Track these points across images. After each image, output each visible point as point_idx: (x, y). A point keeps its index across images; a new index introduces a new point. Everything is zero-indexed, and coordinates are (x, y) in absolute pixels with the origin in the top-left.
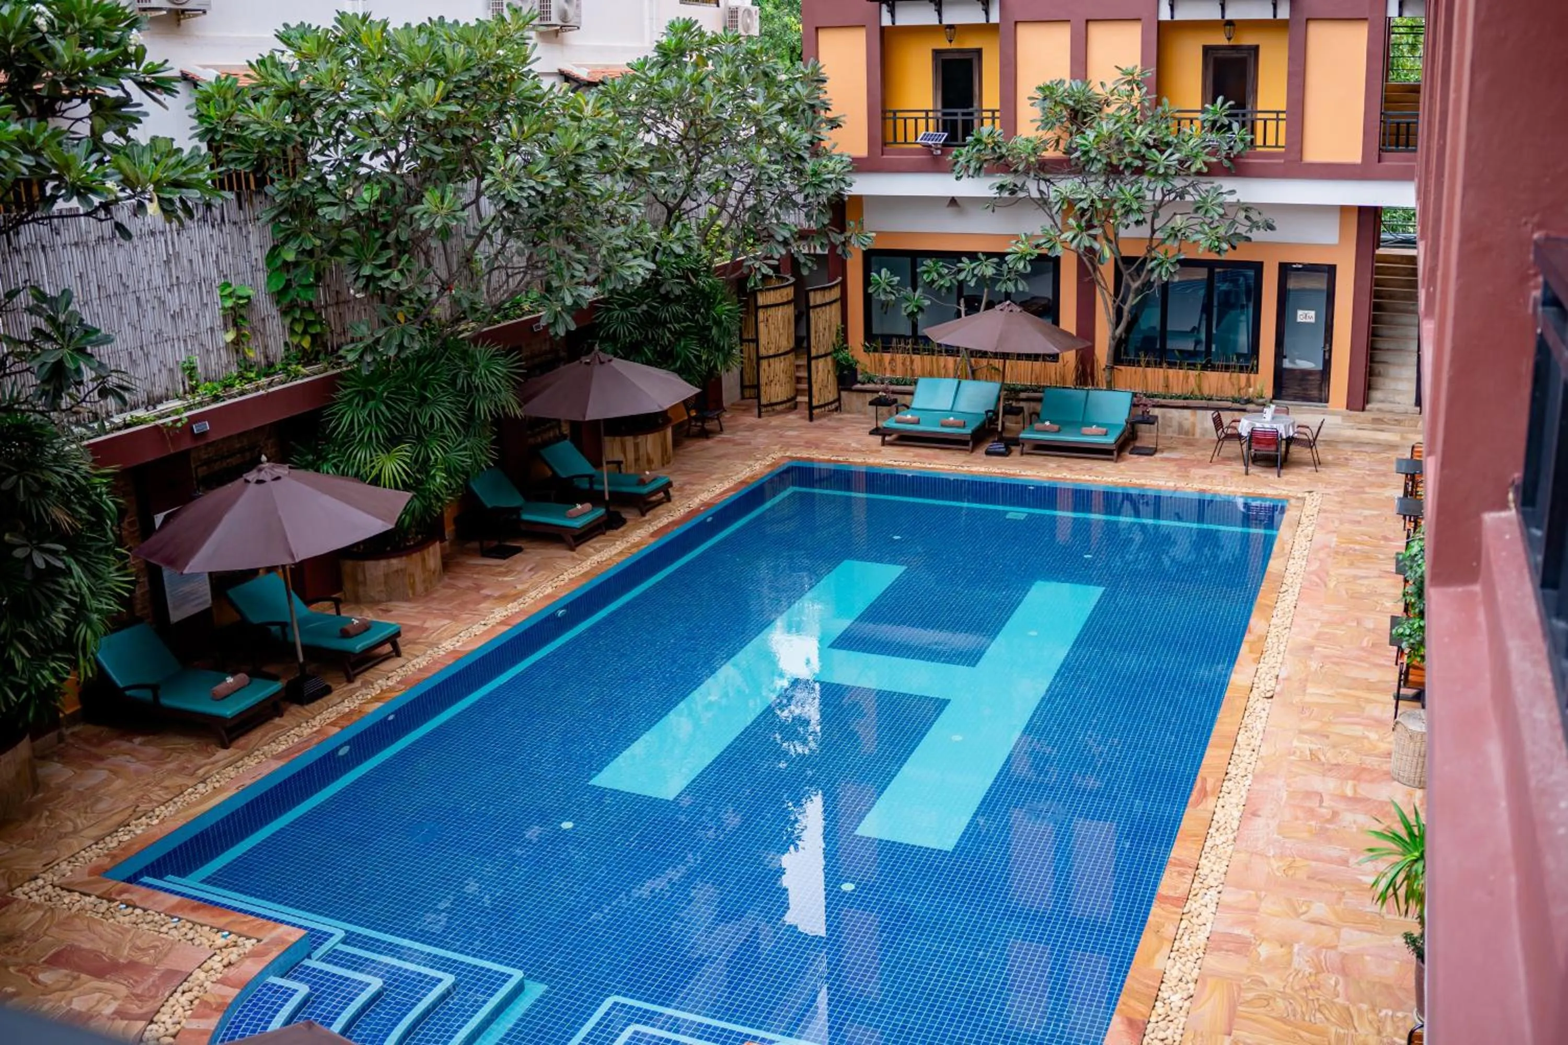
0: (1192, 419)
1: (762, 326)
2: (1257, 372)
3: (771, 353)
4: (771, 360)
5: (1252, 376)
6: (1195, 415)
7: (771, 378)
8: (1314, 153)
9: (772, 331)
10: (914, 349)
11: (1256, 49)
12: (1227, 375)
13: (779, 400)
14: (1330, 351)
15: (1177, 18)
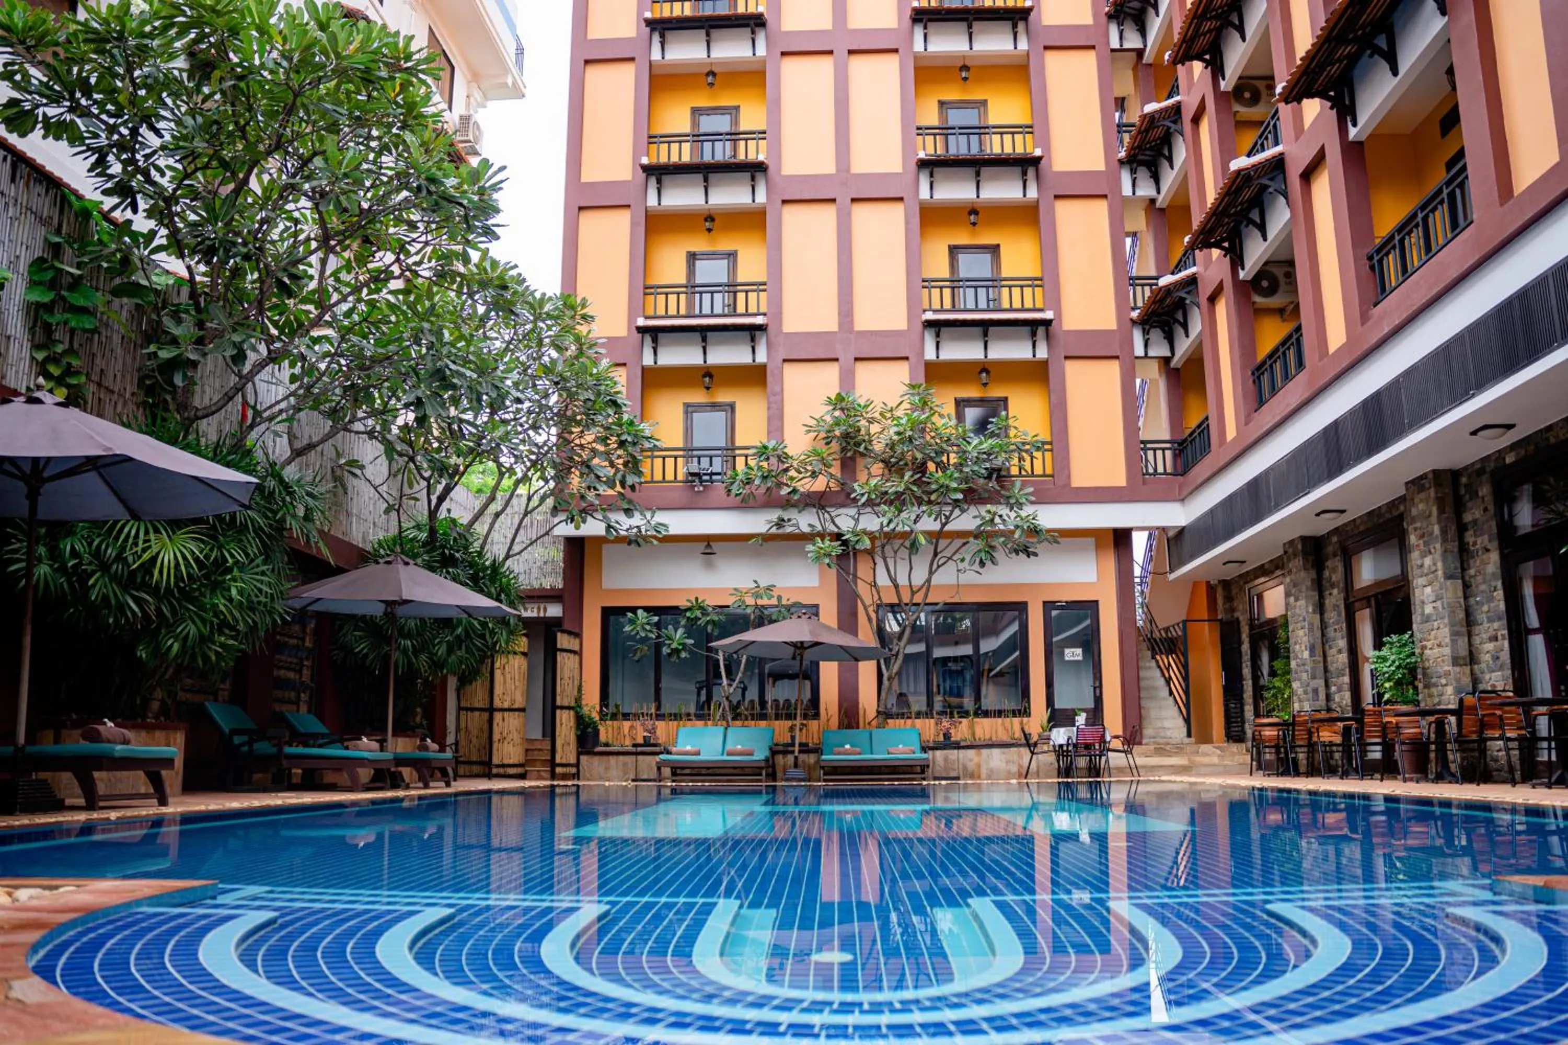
0: (976, 759)
1: (498, 674)
2: (1029, 715)
3: (506, 705)
4: (506, 714)
5: (1025, 719)
6: (979, 755)
7: (505, 734)
8: (1080, 478)
9: (508, 680)
10: (657, 715)
11: (1005, 400)
12: (1000, 720)
13: (511, 762)
14: (1101, 686)
15: (942, 357)
